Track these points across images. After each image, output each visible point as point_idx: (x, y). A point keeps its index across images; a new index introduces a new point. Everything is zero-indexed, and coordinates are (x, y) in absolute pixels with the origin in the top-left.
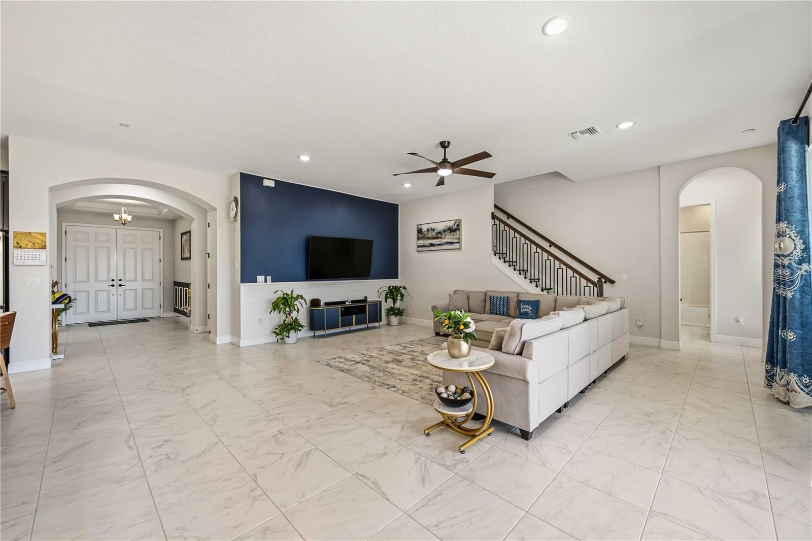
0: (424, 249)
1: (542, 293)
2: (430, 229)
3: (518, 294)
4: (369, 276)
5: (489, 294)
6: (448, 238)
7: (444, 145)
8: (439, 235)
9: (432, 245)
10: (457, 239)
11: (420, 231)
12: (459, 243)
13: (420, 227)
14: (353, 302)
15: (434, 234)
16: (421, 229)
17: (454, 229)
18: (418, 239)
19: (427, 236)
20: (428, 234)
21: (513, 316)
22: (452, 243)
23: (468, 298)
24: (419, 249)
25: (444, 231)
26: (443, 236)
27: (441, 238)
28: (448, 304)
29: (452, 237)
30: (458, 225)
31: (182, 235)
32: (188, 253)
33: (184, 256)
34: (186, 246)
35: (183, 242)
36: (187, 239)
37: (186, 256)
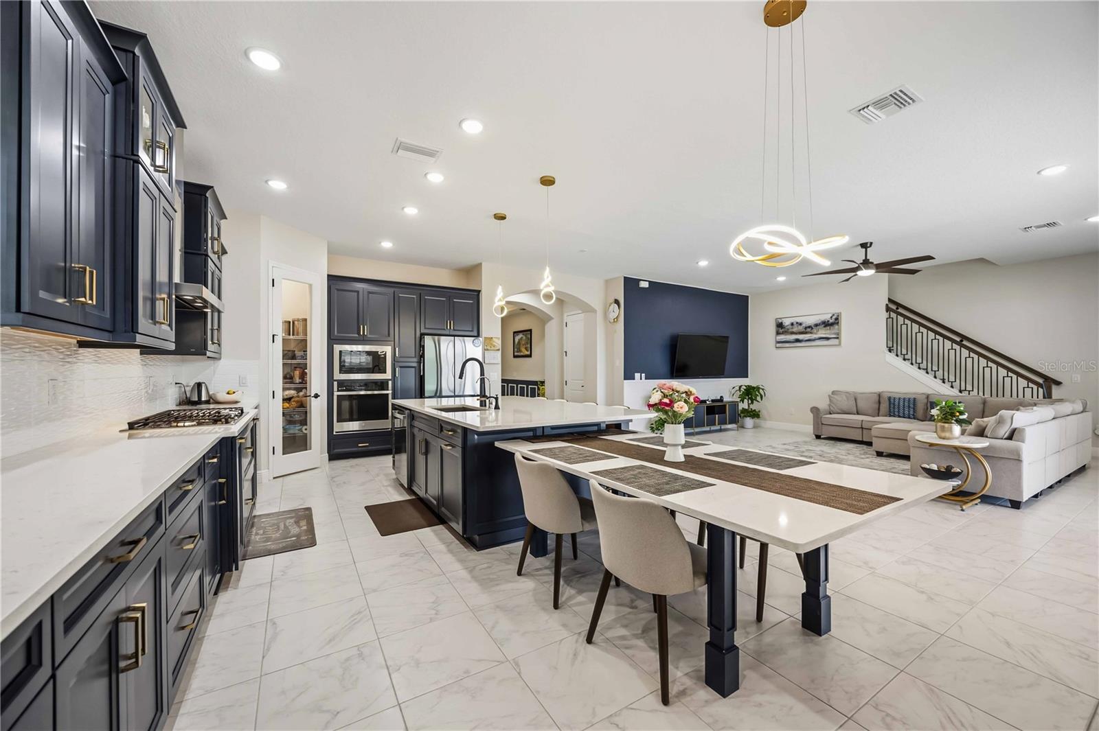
0: (787, 345)
1: (960, 394)
2: (795, 323)
3: (928, 397)
4: (723, 375)
5: (886, 396)
6: (822, 333)
7: (864, 246)
8: (809, 330)
9: (798, 341)
10: (835, 334)
11: (780, 325)
12: (837, 338)
13: (780, 321)
14: (713, 401)
15: (801, 328)
16: (782, 323)
17: (832, 323)
18: (778, 333)
19: (791, 330)
20: (792, 328)
21: (921, 419)
22: (828, 339)
23: (856, 400)
24: (778, 345)
25: (816, 325)
26: (815, 330)
27: (811, 333)
28: (829, 405)
29: (828, 331)
30: (837, 319)
31: (514, 333)
32: (528, 351)
33: (519, 354)
34: (523, 345)
35: (517, 341)
36: (524, 338)
37: (522, 354)
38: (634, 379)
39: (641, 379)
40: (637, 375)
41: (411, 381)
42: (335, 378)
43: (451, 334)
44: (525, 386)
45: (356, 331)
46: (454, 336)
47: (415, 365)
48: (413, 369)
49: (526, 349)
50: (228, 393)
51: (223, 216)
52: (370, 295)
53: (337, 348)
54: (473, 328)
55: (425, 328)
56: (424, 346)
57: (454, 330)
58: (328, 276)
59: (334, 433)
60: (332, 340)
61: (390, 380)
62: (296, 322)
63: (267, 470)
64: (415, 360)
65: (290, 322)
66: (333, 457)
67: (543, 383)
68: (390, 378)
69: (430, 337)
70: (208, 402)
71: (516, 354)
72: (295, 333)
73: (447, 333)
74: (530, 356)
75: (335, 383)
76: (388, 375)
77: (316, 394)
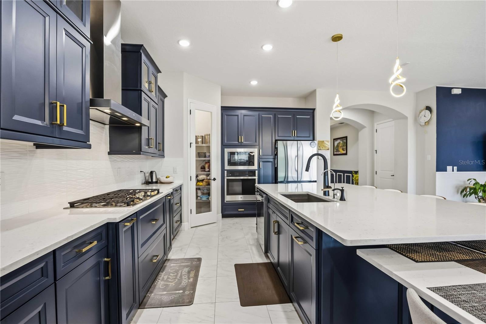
31: (334, 139)
32: (344, 151)
33: (338, 153)
34: (341, 147)
35: (336, 144)
36: (342, 142)
37: (340, 153)
38: (446, 171)
39: (453, 171)
40: (449, 168)
41: (270, 171)
42: (225, 169)
43: (295, 139)
44: (342, 174)
45: (237, 140)
46: (297, 140)
47: (272, 160)
48: (271, 163)
49: (343, 150)
50: (167, 178)
51: (159, 71)
52: (245, 117)
53: (227, 151)
54: (310, 135)
55: (278, 136)
56: (277, 148)
57: (297, 137)
58: (222, 107)
59: (225, 202)
60: (224, 146)
61: (256, 170)
62: (206, 136)
63: (188, 223)
64: (272, 157)
65: (203, 136)
66: (224, 216)
67: (356, 172)
68: (257, 169)
69: (281, 142)
70: (156, 182)
71: (335, 153)
72: (206, 143)
73: (292, 139)
74: (346, 154)
75: (226, 172)
76: (255, 167)
77: (215, 178)
